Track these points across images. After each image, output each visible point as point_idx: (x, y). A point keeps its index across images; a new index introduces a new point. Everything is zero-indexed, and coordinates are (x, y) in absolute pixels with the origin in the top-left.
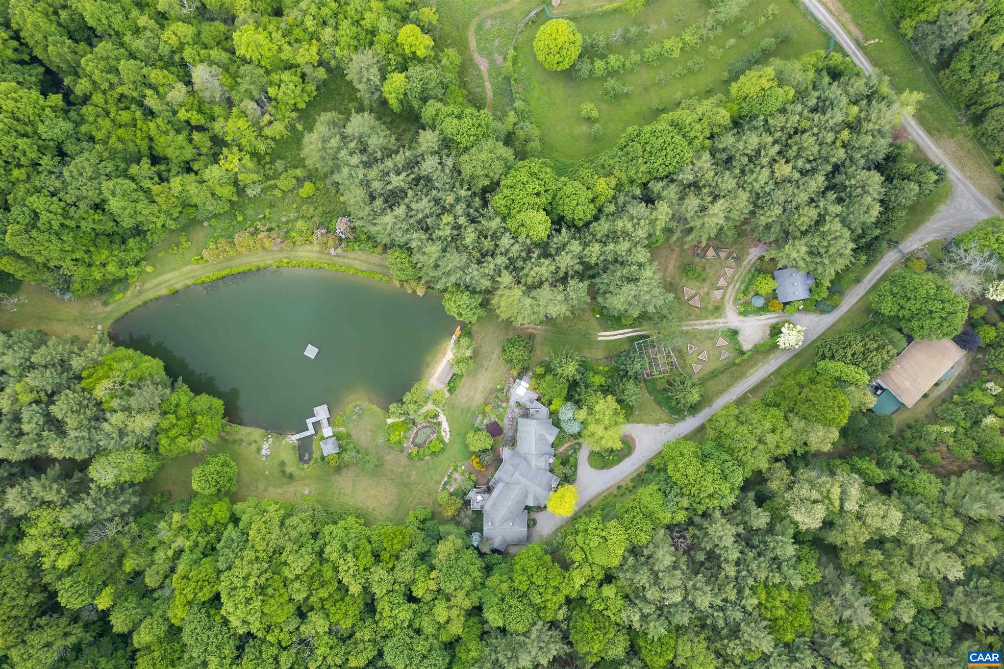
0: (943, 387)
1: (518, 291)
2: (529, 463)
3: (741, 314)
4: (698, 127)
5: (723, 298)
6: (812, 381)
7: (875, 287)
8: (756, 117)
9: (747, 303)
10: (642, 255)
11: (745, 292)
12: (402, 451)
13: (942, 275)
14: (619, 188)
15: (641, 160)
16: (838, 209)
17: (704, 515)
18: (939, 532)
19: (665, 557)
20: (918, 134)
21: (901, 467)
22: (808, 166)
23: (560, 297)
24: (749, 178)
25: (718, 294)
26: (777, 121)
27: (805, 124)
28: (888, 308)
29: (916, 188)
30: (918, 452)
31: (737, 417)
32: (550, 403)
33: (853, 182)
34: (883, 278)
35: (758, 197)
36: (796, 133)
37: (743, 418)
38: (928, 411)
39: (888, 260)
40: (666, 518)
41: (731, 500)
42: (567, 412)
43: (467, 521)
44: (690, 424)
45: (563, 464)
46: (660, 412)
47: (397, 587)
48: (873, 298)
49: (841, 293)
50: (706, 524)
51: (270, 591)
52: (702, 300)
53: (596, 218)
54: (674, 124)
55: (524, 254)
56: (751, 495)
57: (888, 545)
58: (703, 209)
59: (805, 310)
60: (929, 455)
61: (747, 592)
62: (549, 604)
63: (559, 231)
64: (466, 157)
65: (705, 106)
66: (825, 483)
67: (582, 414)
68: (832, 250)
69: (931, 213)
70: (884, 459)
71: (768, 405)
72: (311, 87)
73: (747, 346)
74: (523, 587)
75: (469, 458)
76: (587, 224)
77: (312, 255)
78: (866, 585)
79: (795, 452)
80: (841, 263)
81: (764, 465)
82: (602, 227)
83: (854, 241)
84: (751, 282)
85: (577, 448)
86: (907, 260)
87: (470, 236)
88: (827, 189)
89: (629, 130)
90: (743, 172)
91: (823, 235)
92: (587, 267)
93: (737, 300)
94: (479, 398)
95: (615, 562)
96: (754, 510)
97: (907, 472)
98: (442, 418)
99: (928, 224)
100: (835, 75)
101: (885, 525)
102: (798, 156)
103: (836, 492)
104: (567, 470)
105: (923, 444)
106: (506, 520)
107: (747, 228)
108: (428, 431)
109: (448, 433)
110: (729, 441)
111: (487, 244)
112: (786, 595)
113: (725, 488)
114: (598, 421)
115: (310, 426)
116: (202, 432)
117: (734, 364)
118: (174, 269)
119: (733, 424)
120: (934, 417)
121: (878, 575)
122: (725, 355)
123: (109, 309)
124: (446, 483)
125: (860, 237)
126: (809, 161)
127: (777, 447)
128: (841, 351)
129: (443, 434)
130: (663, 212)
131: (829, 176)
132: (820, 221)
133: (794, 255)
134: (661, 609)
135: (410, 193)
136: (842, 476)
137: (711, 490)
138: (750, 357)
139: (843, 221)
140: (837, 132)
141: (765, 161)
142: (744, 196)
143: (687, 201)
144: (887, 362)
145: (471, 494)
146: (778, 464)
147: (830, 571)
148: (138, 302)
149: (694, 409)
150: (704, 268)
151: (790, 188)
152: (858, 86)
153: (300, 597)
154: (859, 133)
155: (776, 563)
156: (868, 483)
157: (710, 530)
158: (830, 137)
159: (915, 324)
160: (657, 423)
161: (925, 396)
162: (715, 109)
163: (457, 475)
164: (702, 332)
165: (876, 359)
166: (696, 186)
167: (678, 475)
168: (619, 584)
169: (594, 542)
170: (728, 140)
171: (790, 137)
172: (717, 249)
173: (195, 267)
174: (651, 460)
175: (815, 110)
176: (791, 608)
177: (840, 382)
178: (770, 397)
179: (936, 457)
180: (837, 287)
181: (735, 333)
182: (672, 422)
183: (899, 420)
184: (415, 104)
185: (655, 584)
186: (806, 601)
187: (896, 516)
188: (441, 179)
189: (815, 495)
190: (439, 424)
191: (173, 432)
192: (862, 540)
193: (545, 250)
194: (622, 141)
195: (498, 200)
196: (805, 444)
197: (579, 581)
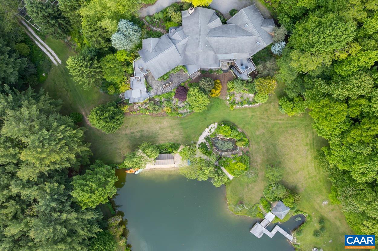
43: (269, 64)
75: (218, 98)
98: (201, 139)
106: (246, 32)
109: (210, 127)
115: (274, 231)
124: (249, 103)
129: (213, 130)
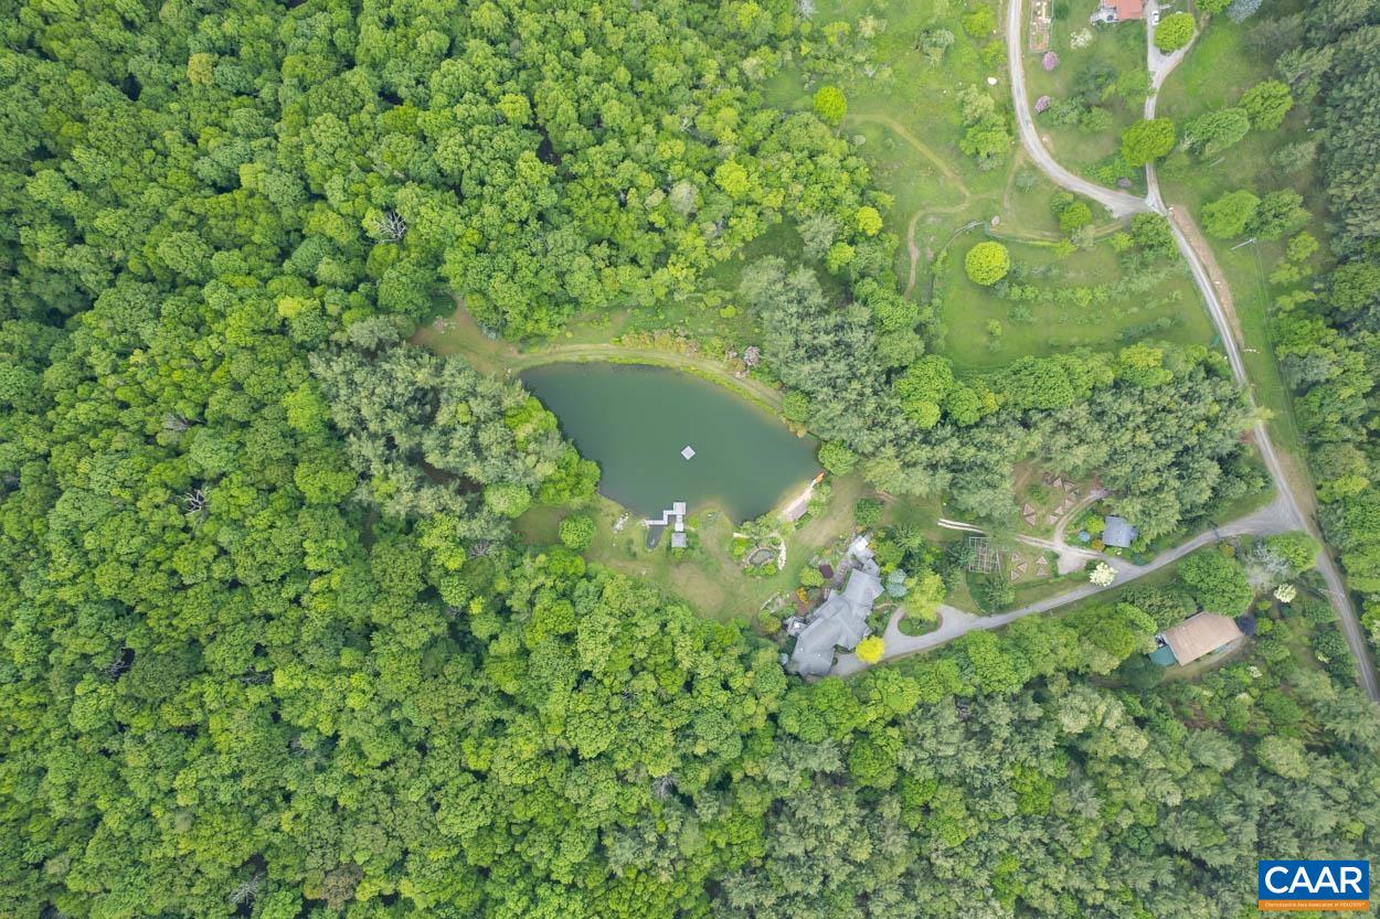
0: (1215, 659)
1: (897, 464)
2: (851, 608)
3: (1066, 542)
4: (1085, 378)
5: (1056, 523)
6: (1110, 616)
7: (1186, 557)
8: (1135, 385)
9: (1074, 535)
10: (1007, 469)
11: (1077, 525)
12: (738, 565)
13: (1244, 564)
14: (1004, 406)
15: (1030, 391)
16: (1177, 484)
17: (989, 697)
18: (1173, 765)
19: (950, 716)
20: (1263, 441)
21: (1159, 711)
22: (1164, 441)
23: (928, 480)
24: (1114, 435)
25: (1053, 519)
26: (1151, 396)
27: (1173, 406)
28: (1191, 577)
29: (1245, 488)
30: (1177, 703)
31: (1039, 626)
32: (883, 564)
33: (1196, 466)
34: (1194, 552)
35: (1115, 452)
36: (1163, 410)
37: (1044, 628)
38: (1197, 674)
39: (1204, 538)
40: (958, 688)
41: (1016, 689)
42: (898, 577)
43: (781, 643)
44: (997, 620)
45: (877, 620)
46: (972, 603)
47: (718, 674)
48: (1182, 565)
49: (1156, 553)
50: (987, 704)
51: (619, 643)
52: (1038, 519)
53: (977, 425)
54: (1066, 368)
55: (909, 435)
56: (1031, 692)
57: (1129, 765)
58: (1069, 447)
59: (1122, 557)
60: (1184, 709)
61: (1007, 765)
62: (842, 727)
63: (943, 425)
64: (886, 339)
65: (1097, 361)
66: (1095, 700)
67: (912, 582)
68: (1161, 516)
69: (1252, 511)
70: (1147, 700)
71: (1066, 625)
72: (764, 227)
73: (1062, 571)
74: (823, 708)
75: (797, 589)
76: (969, 427)
77: (717, 371)
78: (1102, 791)
79: (1077, 670)
80: (1165, 528)
81: (1050, 671)
82: (982, 435)
83: (1181, 513)
84: (1084, 518)
85: (891, 610)
86: (1220, 544)
87: (870, 407)
88: (1173, 463)
89: (1026, 359)
90: (1110, 427)
91: (1158, 501)
92: (956, 462)
93: (1066, 529)
94: (821, 540)
95: (905, 710)
96: (1031, 704)
97: (1163, 716)
98: (783, 548)
99: (1247, 519)
100: (1210, 371)
101: (1132, 747)
102: (1158, 430)
103: (1102, 708)
104: (879, 626)
105: (1183, 698)
106: (816, 651)
107: (1097, 473)
108: (767, 554)
109: (785, 562)
110: (1027, 643)
111: (882, 417)
112: (1036, 777)
113: (1014, 678)
114: (923, 592)
115: (665, 517)
116: (582, 493)
117: (1047, 583)
118: (590, 342)
119: (1035, 630)
120: (1198, 680)
121: (1113, 784)
122: (1042, 573)
123: (523, 357)
124: (769, 604)
125: (1187, 511)
126: (1166, 437)
127: (1065, 660)
128: (1141, 600)
129: (779, 561)
130: (1035, 439)
131: (1179, 454)
132: (1159, 489)
133: (1129, 509)
134: (932, 758)
135: (830, 353)
136: (1110, 698)
137: (1001, 677)
138: (1063, 581)
139: (1178, 495)
140: (1196, 421)
141: (1131, 425)
142: (1105, 449)
143: (1057, 437)
144: (1176, 620)
145: (790, 621)
146: (1061, 674)
147: (1075, 773)
148: (550, 360)
149: (1002, 609)
150: (1048, 493)
151: (1144, 455)
152: (1226, 390)
153: (640, 655)
154: (1213, 428)
155: (1036, 750)
156: (1128, 712)
157: (991, 709)
158: (1189, 423)
159: (1208, 597)
160: (966, 611)
161: (1198, 660)
162: (1104, 368)
163: (780, 600)
164: (1028, 547)
165: (1168, 614)
166: (1068, 426)
167: (978, 656)
168: (903, 728)
169: (893, 689)
170: (1107, 398)
171: (1158, 411)
172: (1064, 481)
173: (610, 346)
174: (952, 640)
175: (1185, 397)
176: (1037, 790)
177: (1132, 624)
178: (1070, 619)
179: (1190, 712)
180: (1153, 548)
181: (1056, 556)
182: (980, 615)
183: (1170, 673)
184: (854, 276)
185: (934, 736)
186: (1050, 787)
187: (1143, 742)
188: (861, 350)
189: (1084, 706)
190: (779, 552)
191: (561, 485)
192: (1110, 754)
193: (927, 437)
194: (1016, 366)
195: (902, 384)
196: (1088, 666)
197: (872, 716)
